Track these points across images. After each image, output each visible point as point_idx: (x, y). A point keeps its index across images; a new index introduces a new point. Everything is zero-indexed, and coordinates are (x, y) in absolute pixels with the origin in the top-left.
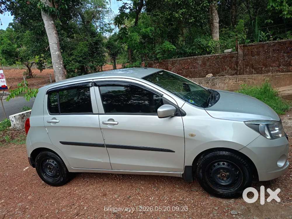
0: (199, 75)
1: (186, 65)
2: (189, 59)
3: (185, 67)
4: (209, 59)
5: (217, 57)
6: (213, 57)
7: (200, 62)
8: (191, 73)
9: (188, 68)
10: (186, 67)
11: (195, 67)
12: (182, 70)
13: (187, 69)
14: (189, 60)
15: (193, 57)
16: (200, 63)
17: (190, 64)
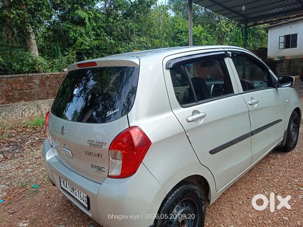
0: (37, 97)
1: (18, 85)
2: (21, 77)
3: (16, 87)
4: (48, 77)
5: (57, 76)
6: (52, 76)
7: (37, 81)
8: (27, 96)
9: (22, 88)
10: (18, 88)
11: (30, 88)
12: (13, 91)
13: (19, 90)
14: (21, 79)
15: (26, 75)
16: (37, 83)
17: (24, 84)
